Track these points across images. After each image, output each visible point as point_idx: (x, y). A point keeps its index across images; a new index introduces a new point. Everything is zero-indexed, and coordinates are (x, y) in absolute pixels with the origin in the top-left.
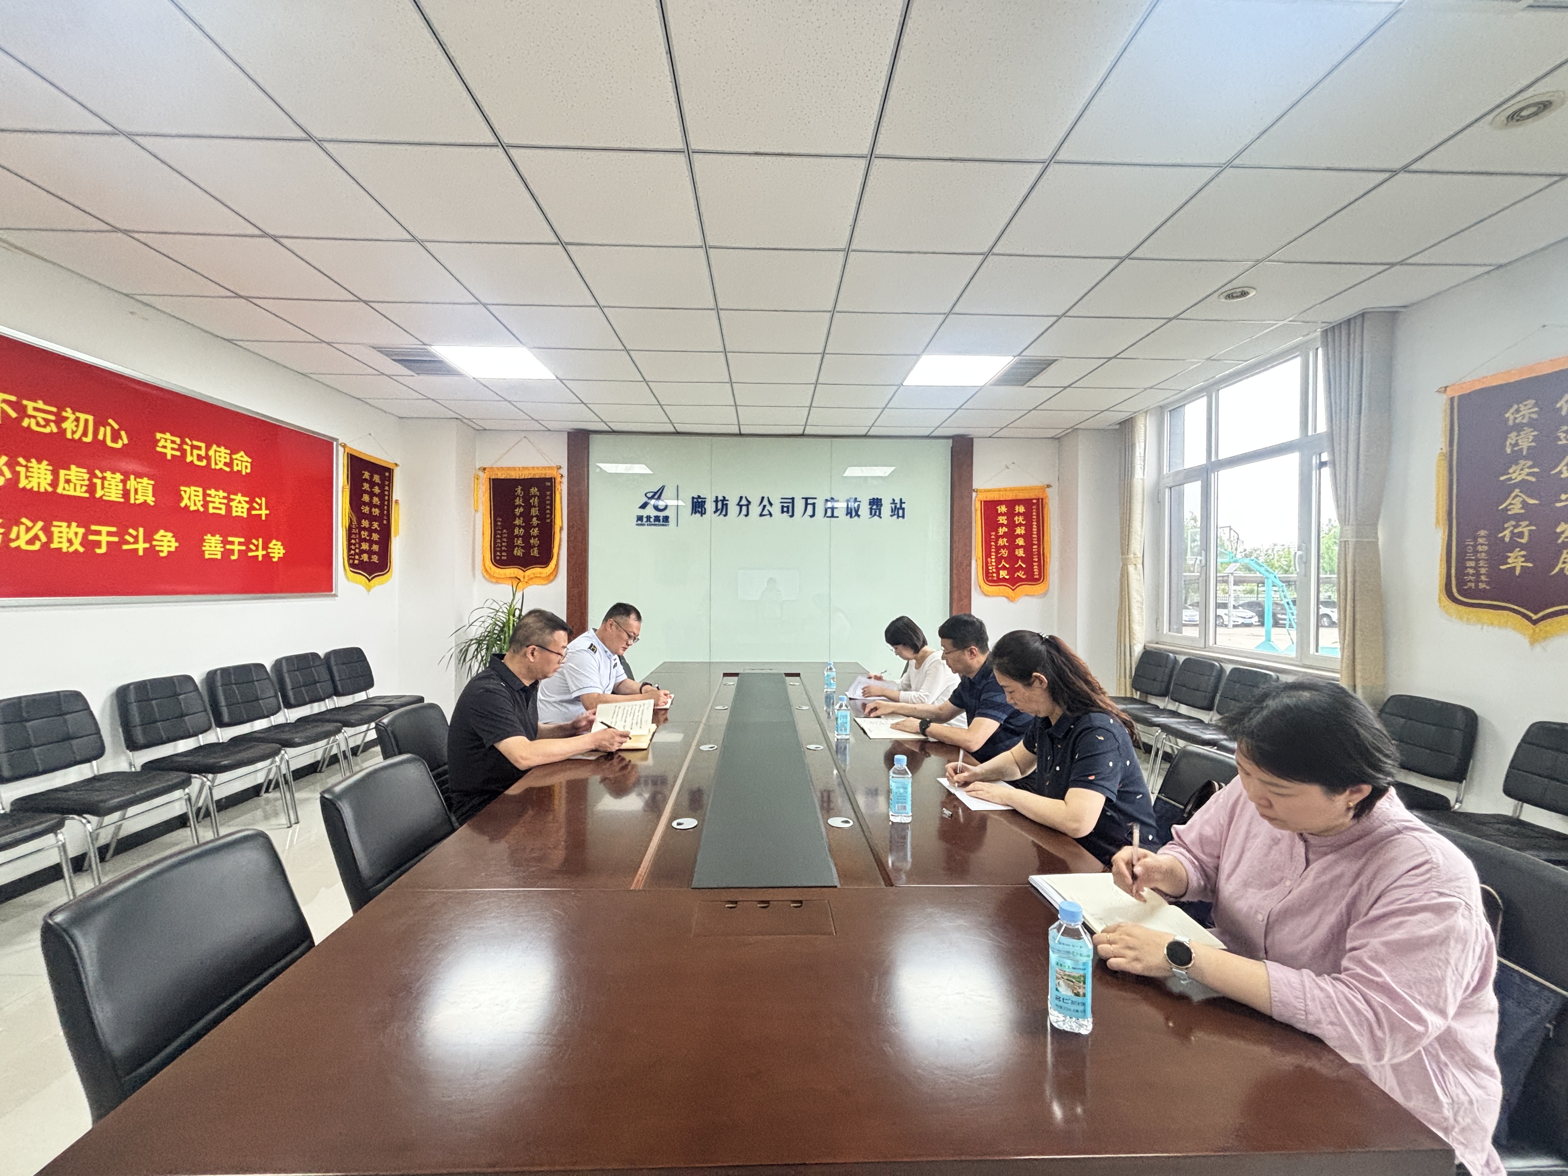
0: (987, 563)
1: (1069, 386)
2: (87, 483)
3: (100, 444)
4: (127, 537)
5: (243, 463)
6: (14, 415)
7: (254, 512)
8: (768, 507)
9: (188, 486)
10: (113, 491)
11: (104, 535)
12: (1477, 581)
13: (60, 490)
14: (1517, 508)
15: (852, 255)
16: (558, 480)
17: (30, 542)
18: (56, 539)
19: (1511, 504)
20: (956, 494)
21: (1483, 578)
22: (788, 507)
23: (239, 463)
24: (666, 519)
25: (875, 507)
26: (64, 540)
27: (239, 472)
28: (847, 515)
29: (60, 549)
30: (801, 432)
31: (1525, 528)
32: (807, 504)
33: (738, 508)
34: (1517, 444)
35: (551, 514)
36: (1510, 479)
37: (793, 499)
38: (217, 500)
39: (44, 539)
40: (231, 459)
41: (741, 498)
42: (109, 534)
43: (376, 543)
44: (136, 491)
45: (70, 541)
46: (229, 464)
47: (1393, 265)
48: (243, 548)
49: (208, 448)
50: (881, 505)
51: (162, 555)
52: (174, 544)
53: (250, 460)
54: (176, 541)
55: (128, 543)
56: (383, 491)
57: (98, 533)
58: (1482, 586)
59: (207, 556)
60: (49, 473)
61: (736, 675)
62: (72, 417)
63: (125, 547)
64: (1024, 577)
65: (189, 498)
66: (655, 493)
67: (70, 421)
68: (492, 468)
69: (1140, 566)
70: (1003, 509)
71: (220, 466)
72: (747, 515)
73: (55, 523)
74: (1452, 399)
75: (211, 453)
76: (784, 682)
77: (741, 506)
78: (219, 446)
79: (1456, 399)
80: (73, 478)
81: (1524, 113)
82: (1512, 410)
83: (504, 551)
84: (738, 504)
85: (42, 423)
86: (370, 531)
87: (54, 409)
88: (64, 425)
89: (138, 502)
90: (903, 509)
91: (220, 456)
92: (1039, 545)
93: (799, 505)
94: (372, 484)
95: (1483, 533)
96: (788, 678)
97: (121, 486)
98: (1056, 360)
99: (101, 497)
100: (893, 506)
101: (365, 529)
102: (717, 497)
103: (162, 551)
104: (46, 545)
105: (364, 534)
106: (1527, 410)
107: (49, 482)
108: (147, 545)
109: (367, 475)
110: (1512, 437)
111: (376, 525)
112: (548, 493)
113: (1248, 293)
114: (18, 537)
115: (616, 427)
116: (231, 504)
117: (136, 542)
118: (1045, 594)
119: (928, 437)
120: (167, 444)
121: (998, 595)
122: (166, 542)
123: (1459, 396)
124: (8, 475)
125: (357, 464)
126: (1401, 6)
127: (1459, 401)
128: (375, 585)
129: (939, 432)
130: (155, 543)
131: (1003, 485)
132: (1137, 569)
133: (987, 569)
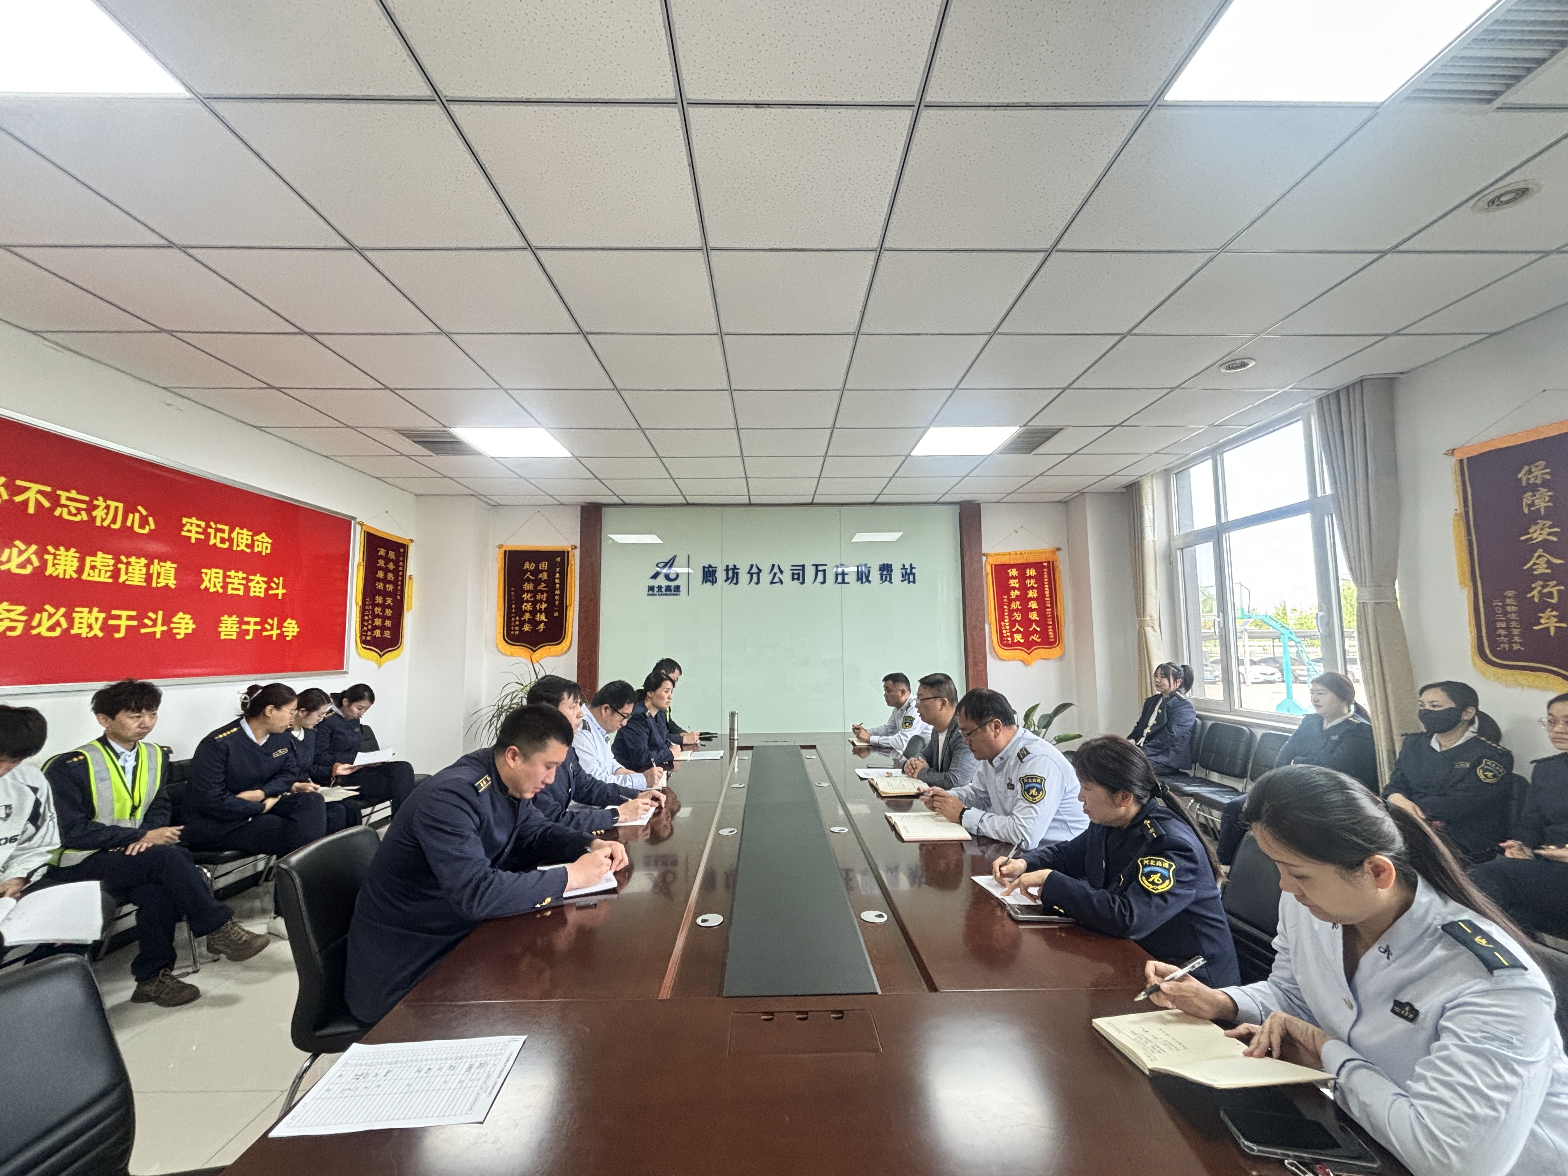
0: (1000, 626)
1: (1075, 453)
2: (111, 568)
3: (127, 530)
4: (146, 621)
5: (264, 544)
6: (47, 504)
7: (271, 592)
8: (779, 575)
9: (210, 569)
10: (137, 576)
11: (124, 619)
12: (1510, 643)
13: (85, 577)
14: (1542, 569)
15: (861, 338)
17: (51, 629)
18: (76, 625)
19: (1535, 564)
20: (966, 559)
21: (1517, 639)
22: (798, 574)
23: (260, 544)
24: (677, 588)
25: (885, 573)
26: (85, 626)
28: (858, 580)
29: (80, 634)
30: (810, 501)
31: (1554, 588)
32: (817, 571)
33: (749, 576)
34: (1532, 504)
36: (1531, 539)
37: (803, 566)
38: (236, 581)
39: (65, 625)
40: (253, 541)
41: (752, 566)
42: (129, 618)
43: (389, 618)
44: (159, 574)
45: (90, 627)
46: (251, 546)
47: (1387, 336)
48: (259, 628)
49: (231, 531)
50: (892, 571)
51: (178, 637)
52: (192, 626)
53: (270, 541)
54: (194, 623)
55: (146, 626)
56: (397, 566)
57: (119, 617)
58: (1516, 647)
59: (222, 637)
60: (76, 560)
61: (751, 748)
62: (103, 505)
63: (143, 631)
64: (1039, 640)
65: (210, 581)
66: (667, 564)
67: (100, 509)
69: (1157, 628)
70: (1014, 572)
71: (242, 547)
72: (758, 583)
73: (77, 609)
74: (1461, 461)
75: (234, 535)
76: (800, 756)
77: (752, 574)
78: (242, 529)
79: (1465, 462)
80: (98, 565)
81: (1503, 199)
82: (1523, 472)
84: (749, 573)
85: (74, 511)
86: (384, 607)
87: (86, 498)
88: (94, 513)
89: (159, 585)
90: (914, 574)
91: (242, 538)
92: (1052, 607)
93: (810, 572)
94: (387, 560)
95: (1510, 593)
96: (803, 751)
97: (144, 570)
98: (1061, 430)
99: (124, 582)
100: (904, 571)
101: (378, 605)
102: (727, 566)
103: (179, 634)
104: (66, 631)
105: (378, 610)
106: (1539, 471)
107: (75, 568)
108: (165, 628)
109: (382, 552)
110: (1527, 498)
111: (389, 601)
113: (1248, 364)
114: (39, 624)
115: (627, 500)
116: (250, 584)
117: (155, 625)
118: (1061, 658)
119: (935, 503)
120: (192, 528)
121: (1014, 659)
122: (184, 625)
123: (1468, 458)
124: (36, 563)
125: (374, 542)
126: (1379, 110)
127: (1468, 463)
128: (387, 661)
129: (947, 499)
130: (172, 626)
131: (1012, 549)
132: (1154, 630)
133: (1001, 633)
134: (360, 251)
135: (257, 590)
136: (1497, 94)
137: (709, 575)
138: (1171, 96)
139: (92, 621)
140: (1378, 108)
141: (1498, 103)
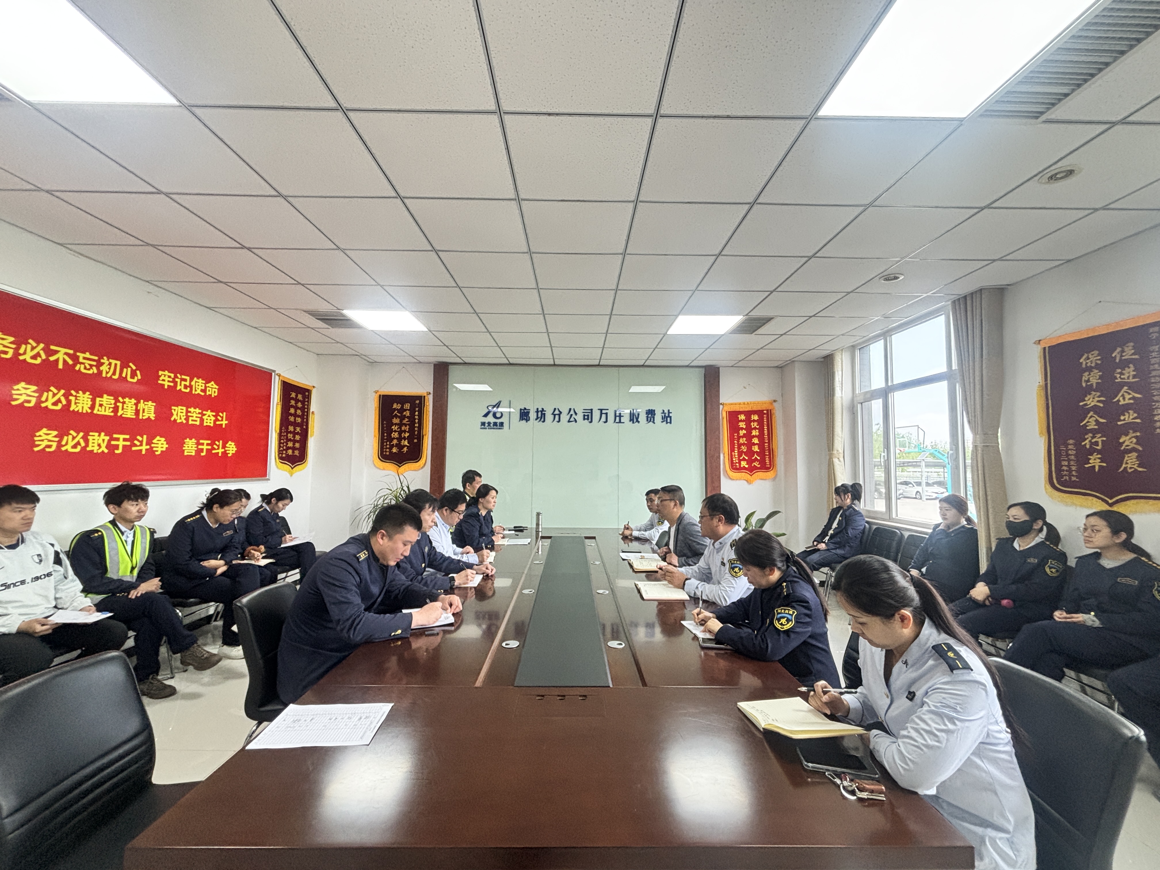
0: (731, 455)
1: (785, 334)
2: (113, 406)
4: (136, 442)
5: (213, 389)
6: (70, 362)
7: (218, 423)
8: (574, 416)
9: (177, 406)
10: (129, 411)
11: (121, 441)
12: (1070, 476)
13: (95, 412)
14: (1092, 426)
15: (627, 257)
17: (75, 447)
18: (90, 444)
19: (1088, 422)
20: (709, 406)
21: (1074, 473)
22: (588, 416)
23: (210, 389)
24: (502, 424)
25: (650, 416)
26: (96, 445)
27: (210, 395)
29: (93, 451)
30: (597, 363)
31: (1099, 439)
32: (601, 414)
33: (552, 416)
34: (1088, 381)
36: (1086, 405)
37: (592, 410)
38: (195, 415)
39: (83, 444)
40: (206, 387)
41: (555, 409)
42: (125, 440)
43: (298, 442)
44: (144, 410)
45: (99, 445)
46: (204, 391)
48: (209, 447)
49: (191, 380)
50: (655, 414)
51: (157, 453)
52: (165, 446)
53: (217, 387)
54: (167, 444)
55: (136, 445)
56: (304, 405)
57: (118, 439)
58: (1074, 479)
59: (186, 454)
60: (89, 400)
61: (550, 537)
63: (134, 449)
64: (759, 466)
66: (494, 406)
67: (105, 365)
69: (842, 459)
70: (742, 417)
71: (198, 392)
72: (559, 421)
73: (91, 434)
74: (1045, 348)
75: (193, 383)
76: (584, 543)
77: (555, 415)
78: (198, 378)
79: (1047, 349)
80: (104, 403)
81: (1057, 176)
82: (1084, 357)
84: (553, 414)
85: (88, 367)
86: (295, 433)
87: (96, 358)
88: (101, 368)
89: (144, 418)
90: (671, 417)
91: (198, 385)
92: (769, 443)
93: (596, 415)
94: (297, 401)
95: (1071, 441)
96: (587, 540)
97: (134, 407)
99: (121, 415)
101: (290, 432)
102: (538, 409)
103: (157, 451)
104: (84, 449)
105: (290, 436)
106: (1093, 358)
107: (89, 406)
108: (148, 447)
109: (293, 395)
110: (1086, 376)
111: (298, 429)
114: (67, 444)
115: (467, 360)
117: (141, 445)
118: (774, 479)
119: (687, 366)
120: (165, 378)
121: (740, 479)
122: (160, 445)
123: (1049, 347)
124: (64, 402)
125: (288, 388)
126: (963, 122)
127: (1049, 350)
128: (296, 472)
129: (695, 363)
130: (153, 445)
131: (741, 401)
132: (840, 461)
133: (732, 461)
134: (285, 198)
135: (209, 421)
136: (1042, 113)
137: (524, 415)
138: (823, 112)
139: (100, 441)
140: (962, 121)
141: (1044, 117)
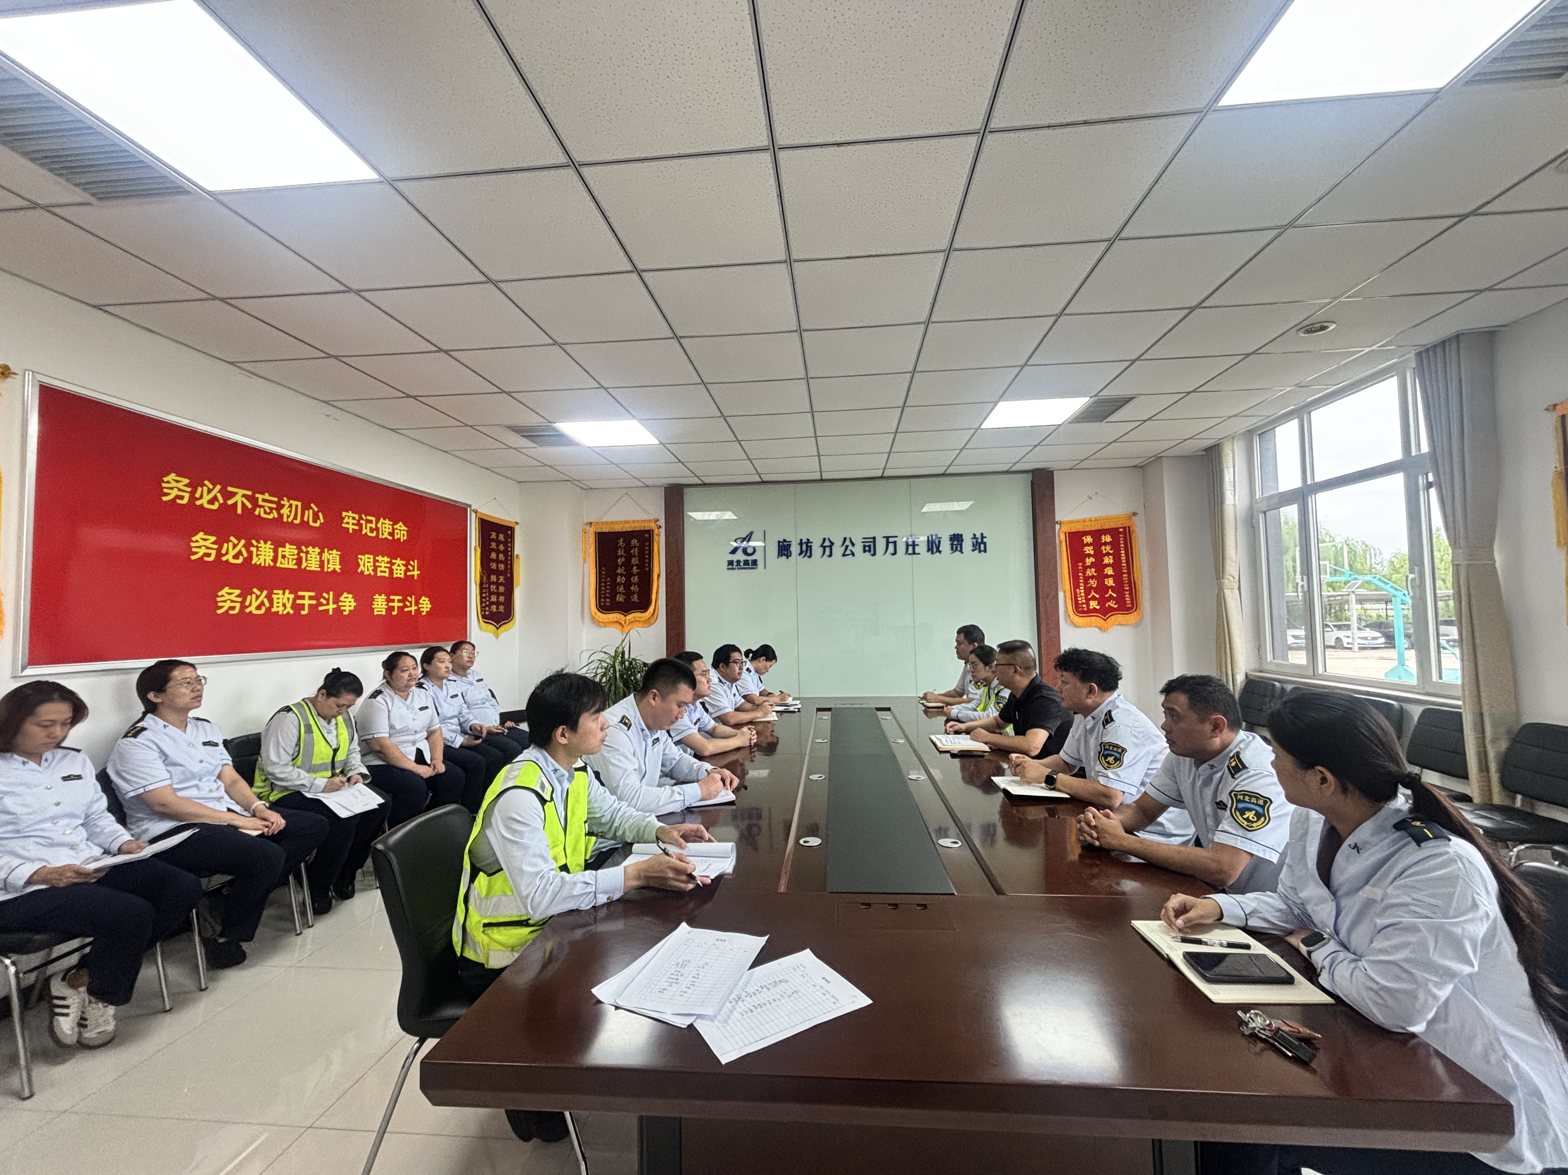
0: (1075, 594)
1: (1149, 419)
2: (296, 557)
3: (304, 524)
4: (322, 600)
6: (249, 506)
7: (409, 573)
8: (850, 547)
9: (363, 554)
10: (313, 562)
11: (307, 599)
13: (278, 565)
15: (932, 326)
16: (656, 531)
17: (259, 608)
18: (275, 605)
20: (1040, 526)
22: (869, 546)
23: (399, 532)
24: (755, 562)
25: (955, 543)
26: (281, 605)
27: (399, 540)
28: (928, 551)
29: (278, 612)
30: (880, 474)
32: (888, 543)
35: (649, 563)
37: (874, 538)
38: (383, 565)
39: (267, 605)
40: (393, 529)
41: (824, 539)
42: (311, 598)
43: (502, 594)
44: (328, 560)
45: (284, 605)
46: (392, 534)
47: (1480, 291)
48: (401, 604)
49: (377, 522)
52: (353, 604)
53: (406, 529)
54: (355, 601)
55: (322, 605)
56: (506, 547)
57: (303, 598)
59: (376, 613)
60: (271, 551)
61: (829, 709)
62: (287, 504)
63: (321, 608)
64: (1116, 607)
65: (364, 565)
66: (744, 539)
67: (286, 507)
68: (597, 523)
69: (1237, 593)
70: (1088, 539)
71: (386, 535)
72: (830, 556)
73: (275, 591)
74: (1563, 417)
75: (379, 525)
76: (876, 716)
77: (824, 548)
78: (385, 519)
80: (287, 554)
83: (608, 598)
84: (822, 546)
85: (268, 511)
86: (498, 584)
87: (276, 499)
88: (282, 512)
89: (330, 570)
90: (985, 544)
91: (385, 526)
92: (1129, 573)
93: (881, 544)
94: (498, 543)
96: (878, 713)
97: (318, 557)
98: (1133, 398)
99: (305, 568)
100: (974, 541)
101: (493, 583)
102: (801, 540)
103: (345, 611)
104: (268, 610)
105: (493, 588)
107: (271, 558)
108: (335, 606)
109: (494, 535)
111: (502, 579)
112: (647, 544)
113: (1328, 327)
114: (250, 604)
115: (707, 480)
116: (393, 567)
117: (328, 604)
118: (1137, 625)
119: (1006, 472)
120: (349, 520)
121: (1089, 626)
122: (348, 603)
124: (245, 554)
125: (487, 527)
128: (502, 632)
129: (1017, 467)
130: (340, 604)
131: (1087, 516)
132: (1233, 593)
133: (1076, 601)
135: (399, 572)
136: (1566, 68)
137: (784, 549)
138: (1227, 100)
139: (285, 601)
140: (1437, 94)
